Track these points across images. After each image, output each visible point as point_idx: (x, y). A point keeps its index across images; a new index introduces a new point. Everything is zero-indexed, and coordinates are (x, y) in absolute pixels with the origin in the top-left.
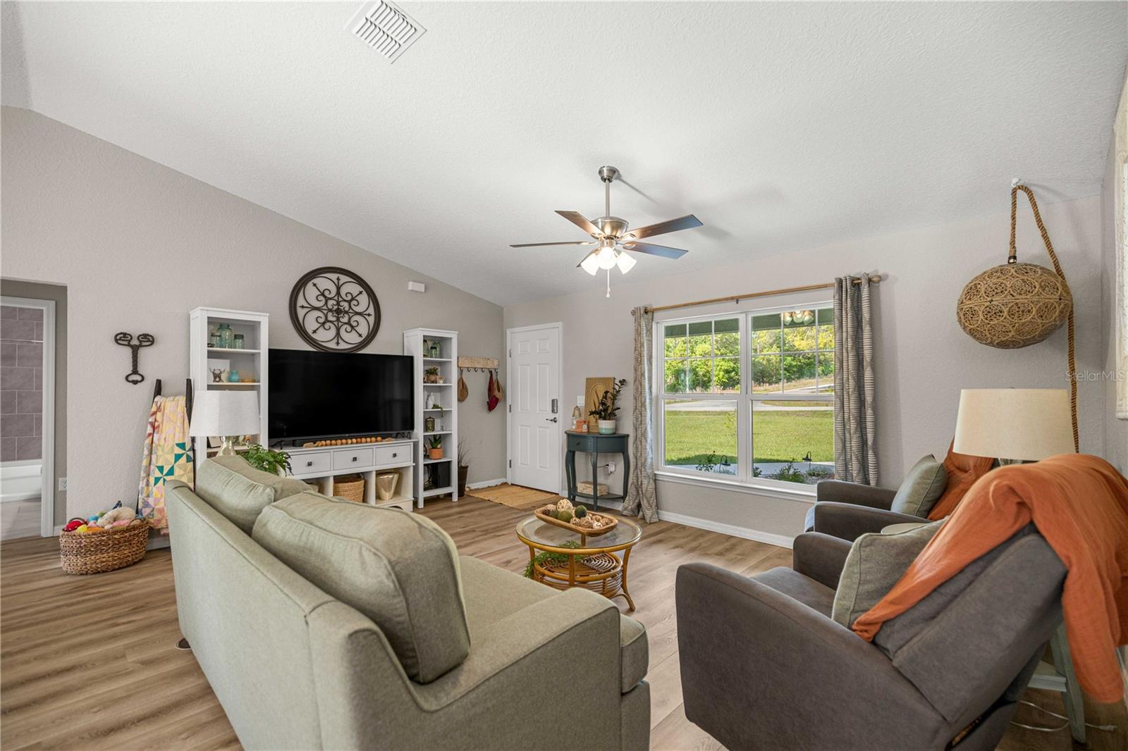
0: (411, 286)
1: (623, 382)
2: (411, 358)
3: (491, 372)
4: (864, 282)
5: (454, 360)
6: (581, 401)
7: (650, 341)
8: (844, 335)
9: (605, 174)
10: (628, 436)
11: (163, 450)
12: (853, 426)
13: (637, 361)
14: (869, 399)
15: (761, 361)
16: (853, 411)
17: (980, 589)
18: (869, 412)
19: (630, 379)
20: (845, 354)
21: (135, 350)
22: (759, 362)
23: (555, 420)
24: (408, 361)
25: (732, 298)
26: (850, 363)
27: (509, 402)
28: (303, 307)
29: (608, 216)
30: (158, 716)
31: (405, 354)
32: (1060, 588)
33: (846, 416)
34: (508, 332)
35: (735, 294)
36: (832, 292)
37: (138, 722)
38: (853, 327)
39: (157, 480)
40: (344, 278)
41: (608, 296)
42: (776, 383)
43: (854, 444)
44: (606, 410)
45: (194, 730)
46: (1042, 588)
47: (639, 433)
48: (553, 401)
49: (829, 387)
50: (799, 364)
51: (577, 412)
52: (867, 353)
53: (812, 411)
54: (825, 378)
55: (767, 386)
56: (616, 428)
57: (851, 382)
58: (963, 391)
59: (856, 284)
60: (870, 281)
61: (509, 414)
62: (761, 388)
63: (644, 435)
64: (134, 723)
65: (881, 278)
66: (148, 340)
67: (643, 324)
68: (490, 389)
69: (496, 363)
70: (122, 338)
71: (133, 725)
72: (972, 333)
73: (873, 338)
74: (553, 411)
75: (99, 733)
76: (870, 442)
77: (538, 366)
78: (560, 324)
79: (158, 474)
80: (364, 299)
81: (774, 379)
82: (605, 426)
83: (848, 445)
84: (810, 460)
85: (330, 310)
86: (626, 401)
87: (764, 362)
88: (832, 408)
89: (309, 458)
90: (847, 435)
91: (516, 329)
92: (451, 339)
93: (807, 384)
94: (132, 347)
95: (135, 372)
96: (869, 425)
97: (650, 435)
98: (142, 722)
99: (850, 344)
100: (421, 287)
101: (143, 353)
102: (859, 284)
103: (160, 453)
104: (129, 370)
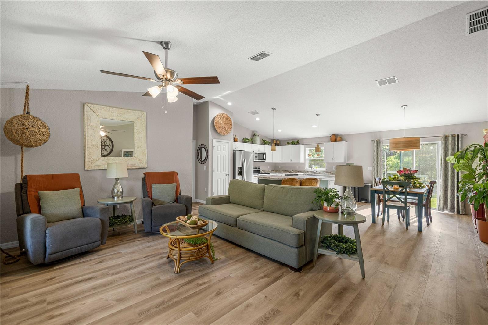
41: (166, 112)
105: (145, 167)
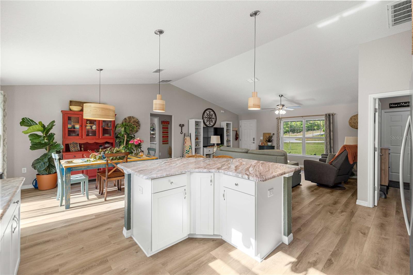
0: (222, 111)
1: (274, 134)
2: (223, 128)
3: (236, 131)
4: (331, 115)
5: (231, 128)
6: (262, 138)
7: (281, 125)
8: (327, 125)
9: (280, 96)
10: (274, 146)
11: (187, 147)
12: (328, 143)
13: (278, 129)
14: (332, 138)
15: (294, 125)
16: (328, 140)
17: (341, 156)
18: (332, 141)
19: (276, 133)
20: (327, 129)
21: (182, 127)
22: (293, 125)
23: (254, 143)
24: (222, 129)
25: (302, 117)
26: (328, 131)
27: (240, 138)
28: (204, 117)
29: (281, 104)
31: (221, 127)
32: (347, 155)
33: (327, 141)
34: (240, 121)
35: (302, 115)
36: (324, 116)
38: (329, 124)
39: (186, 153)
40: (211, 111)
42: (299, 133)
43: (329, 147)
44: (270, 140)
46: (346, 155)
47: (278, 145)
48: (254, 138)
49: (320, 134)
50: (308, 126)
51: (261, 141)
52: (332, 129)
53: (314, 143)
54: (318, 131)
55: (295, 134)
56: (272, 145)
57: (328, 135)
58: (346, 137)
59: (329, 115)
60: (332, 115)
61: (240, 141)
62: (294, 135)
63: (280, 146)
65: (335, 114)
66: (183, 125)
67: (279, 121)
68: (236, 135)
69: (237, 129)
70: (180, 125)
72: (351, 126)
73: (333, 126)
74: (254, 141)
76: (332, 147)
77: (249, 130)
78: (256, 120)
79: (186, 152)
80: (214, 115)
81: (298, 131)
82: (269, 144)
83: (327, 147)
84: (316, 155)
85: (208, 118)
86: (274, 138)
87: (295, 125)
88: (324, 142)
89: (209, 149)
90: (327, 145)
91: (242, 121)
92: (230, 124)
93: (311, 133)
94: (181, 127)
95: (182, 132)
96: (332, 143)
97: (281, 146)
99: (328, 127)
100: (224, 112)
101: (183, 128)
102: (330, 115)
103: (186, 147)
104: (181, 131)
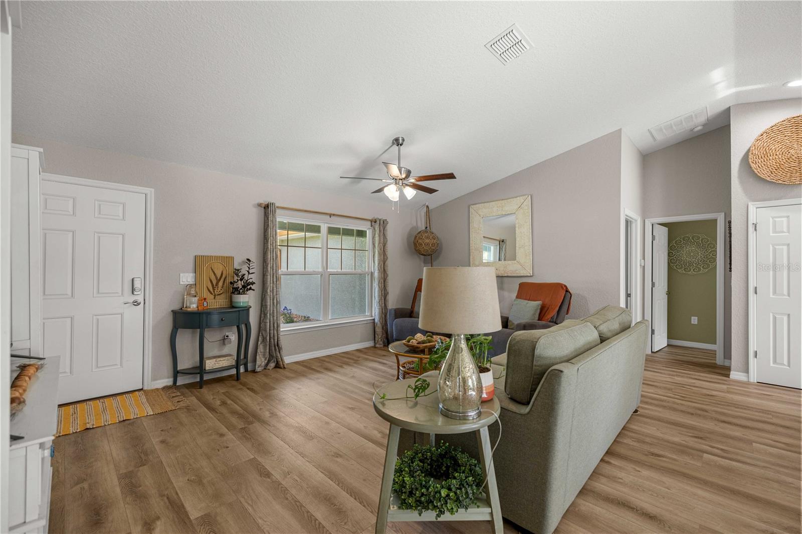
30: (622, 502)
37: (634, 509)
45: (613, 479)
64: (637, 510)
71: (638, 509)
75: (659, 522)
98: (632, 506)
105: (529, 275)
